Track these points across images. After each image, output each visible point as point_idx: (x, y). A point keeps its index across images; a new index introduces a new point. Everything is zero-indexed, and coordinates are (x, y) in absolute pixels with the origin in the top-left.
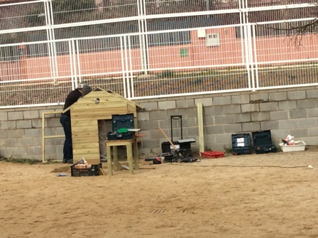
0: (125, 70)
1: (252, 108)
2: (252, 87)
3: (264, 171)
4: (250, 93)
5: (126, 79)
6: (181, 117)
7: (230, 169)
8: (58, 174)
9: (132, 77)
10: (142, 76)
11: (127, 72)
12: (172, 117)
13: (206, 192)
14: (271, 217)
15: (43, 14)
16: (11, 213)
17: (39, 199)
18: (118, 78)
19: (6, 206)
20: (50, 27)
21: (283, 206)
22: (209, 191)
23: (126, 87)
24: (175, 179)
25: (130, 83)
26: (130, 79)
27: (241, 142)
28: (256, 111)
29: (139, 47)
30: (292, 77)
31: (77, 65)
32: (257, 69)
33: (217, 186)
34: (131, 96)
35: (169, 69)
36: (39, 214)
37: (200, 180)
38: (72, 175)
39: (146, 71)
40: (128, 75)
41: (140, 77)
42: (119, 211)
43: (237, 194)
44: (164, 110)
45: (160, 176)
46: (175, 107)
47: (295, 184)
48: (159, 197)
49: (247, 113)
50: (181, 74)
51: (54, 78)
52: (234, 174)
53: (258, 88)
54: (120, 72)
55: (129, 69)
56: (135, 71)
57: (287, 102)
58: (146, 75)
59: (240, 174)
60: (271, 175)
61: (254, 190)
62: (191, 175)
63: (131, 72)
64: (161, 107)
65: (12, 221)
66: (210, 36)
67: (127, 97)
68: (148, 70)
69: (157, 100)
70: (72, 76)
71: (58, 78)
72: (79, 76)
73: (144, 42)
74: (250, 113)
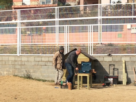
0: (90, 42)
5: (90, 46)
6: (114, 65)
8: (55, 87)
10: (97, 45)
12: (110, 65)
15: (54, 14)
18: (86, 45)
20: (57, 19)
23: (90, 49)
24: (108, 93)
25: (92, 48)
26: (92, 46)
29: (97, 31)
31: (67, 38)
34: (92, 54)
35: (111, 42)
37: (120, 95)
38: (61, 88)
39: (100, 42)
40: (91, 44)
44: (106, 61)
46: (111, 60)
50: (117, 45)
51: (57, 43)
54: (87, 43)
55: (92, 41)
56: (94, 42)
58: (100, 45)
66: (133, 28)
67: (90, 54)
68: (101, 42)
69: (104, 57)
70: (65, 43)
71: (59, 43)
72: (68, 43)
73: (100, 29)
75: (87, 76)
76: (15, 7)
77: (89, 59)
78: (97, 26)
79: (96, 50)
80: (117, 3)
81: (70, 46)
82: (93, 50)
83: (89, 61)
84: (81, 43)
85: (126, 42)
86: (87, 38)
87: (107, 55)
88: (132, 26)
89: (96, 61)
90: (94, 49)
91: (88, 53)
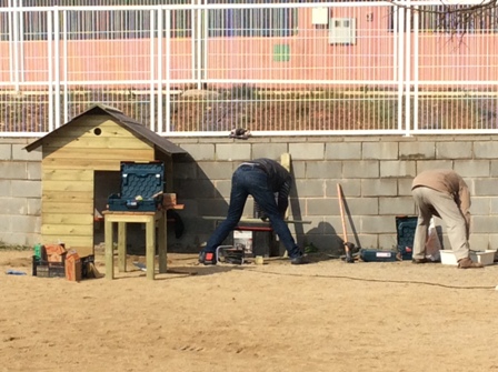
0: (156, 77)
1: (402, 169)
2: (404, 127)
3: (409, 292)
4: (400, 139)
5: (156, 95)
9: (168, 92)
10: (189, 93)
11: (160, 82)
18: (141, 92)
23: (156, 110)
25: (164, 104)
26: (164, 96)
28: (407, 177)
29: (188, 34)
31: (61, 61)
34: (164, 130)
35: (246, 81)
38: (34, 274)
39: (199, 82)
40: (160, 87)
44: (226, 161)
46: (248, 156)
49: (390, 177)
50: (271, 92)
51: (16, 84)
53: (416, 131)
54: (145, 82)
55: (164, 77)
56: (175, 81)
57: (472, 162)
58: (200, 92)
63: (169, 82)
64: (221, 156)
66: (337, 24)
67: (156, 129)
68: (204, 81)
69: (214, 140)
70: (50, 83)
71: (23, 83)
72: (65, 83)
73: (199, 24)
74: (397, 179)
75: (144, 224)
77: (152, 152)
78: (188, 12)
79: (182, 113)
81: (71, 97)
82: (171, 112)
83: (153, 160)
84: (118, 82)
85: (310, 82)
86: (143, 64)
87: (227, 133)
88: (330, 13)
89: (183, 159)
90: (174, 111)
91: (149, 124)
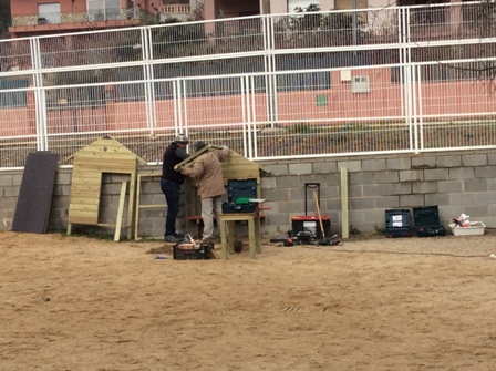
1: (414, 175)
2: (414, 148)
3: (430, 261)
4: (412, 156)
5: (247, 133)
6: (318, 185)
7: (384, 256)
8: (155, 255)
9: (255, 130)
11: (249, 124)
12: (307, 185)
13: (353, 286)
14: (443, 321)
15: (138, 46)
16: (97, 304)
17: (132, 287)
19: (90, 295)
20: (147, 62)
21: (459, 307)
22: (358, 284)
24: (310, 267)
25: (253, 139)
26: (252, 133)
27: (397, 221)
28: (419, 181)
29: (263, 91)
30: (468, 136)
31: (183, 113)
32: (421, 124)
33: (367, 277)
34: (253, 156)
35: (303, 121)
36: (134, 307)
37: (345, 270)
38: (175, 258)
39: (272, 122)
40: (249, 127)
41: (265, 130)
42: (239, 306)
43: (395, 289)
44: (296, 175)
45: (290, 263)
46: (309, 171)
47: (473, 278)
48: (291, 289)
49: (406, 182)
50: (320, 128)
51: (152, 130)
52: (390, 263)
53: (422, 150)
54: (240, 124)
55: (252, 120)
56: (259, 123)
57: (461, 169)
58: (272, 129)
59: (399, 263)
60: (441, 265)
61: (418, 285)
62: (333, 262)
63: (255, 123)
64: (292, 172)
65: (98, 315)
66: (356, 80)
67: (248, 157)
68: (275, 122)
69: (288, 162)
70: (176, 128)
72: (186, 127)
74: (411, 182)
75: (247, 221)
76: (19, 30)
78: (263, 77)
79: (265, 144)
80: (308, 10)
81: (191, 137)
84: (218, 125)
85: (346, 119)
90: (260, 143)
